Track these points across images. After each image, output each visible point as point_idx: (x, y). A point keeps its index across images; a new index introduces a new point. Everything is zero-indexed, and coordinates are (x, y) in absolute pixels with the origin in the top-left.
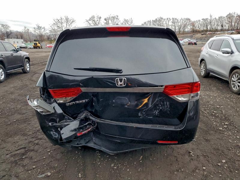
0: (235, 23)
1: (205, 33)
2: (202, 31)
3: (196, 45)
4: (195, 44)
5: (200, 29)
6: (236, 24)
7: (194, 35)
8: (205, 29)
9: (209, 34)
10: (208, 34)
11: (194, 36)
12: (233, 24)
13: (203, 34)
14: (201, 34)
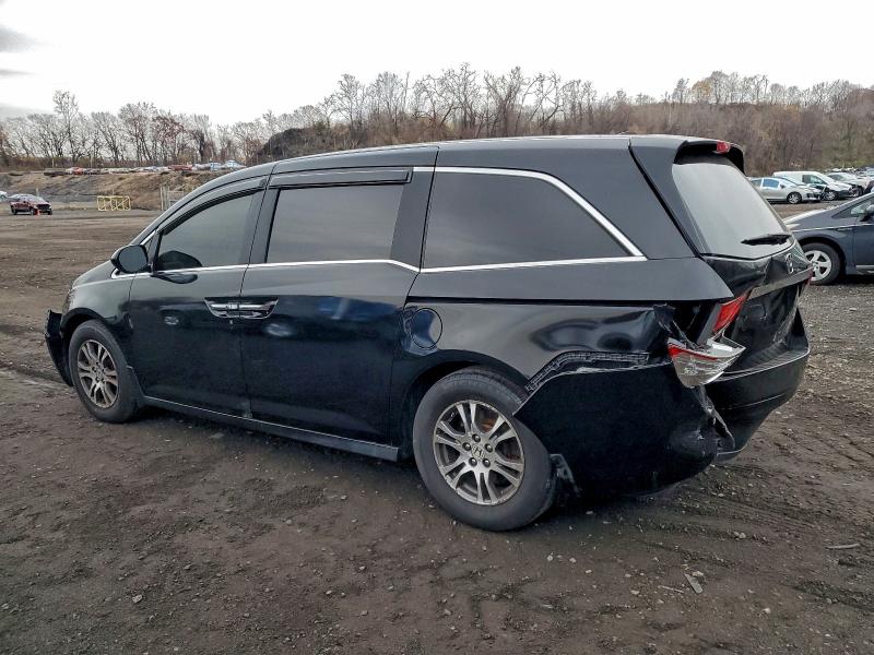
0: (155, 140)
1: (61, 170)
2: (47, 163)
3: (49, 213)
4: (45, 209)
5: (30, 155)
6: (159, 145)
7: (12, 175)
8: (53, 153)
9: (79, 174)
10: (74, 173)
11: (17, 178)
12: (149, 143)
13: (53, 175)
14: (46, 174)
